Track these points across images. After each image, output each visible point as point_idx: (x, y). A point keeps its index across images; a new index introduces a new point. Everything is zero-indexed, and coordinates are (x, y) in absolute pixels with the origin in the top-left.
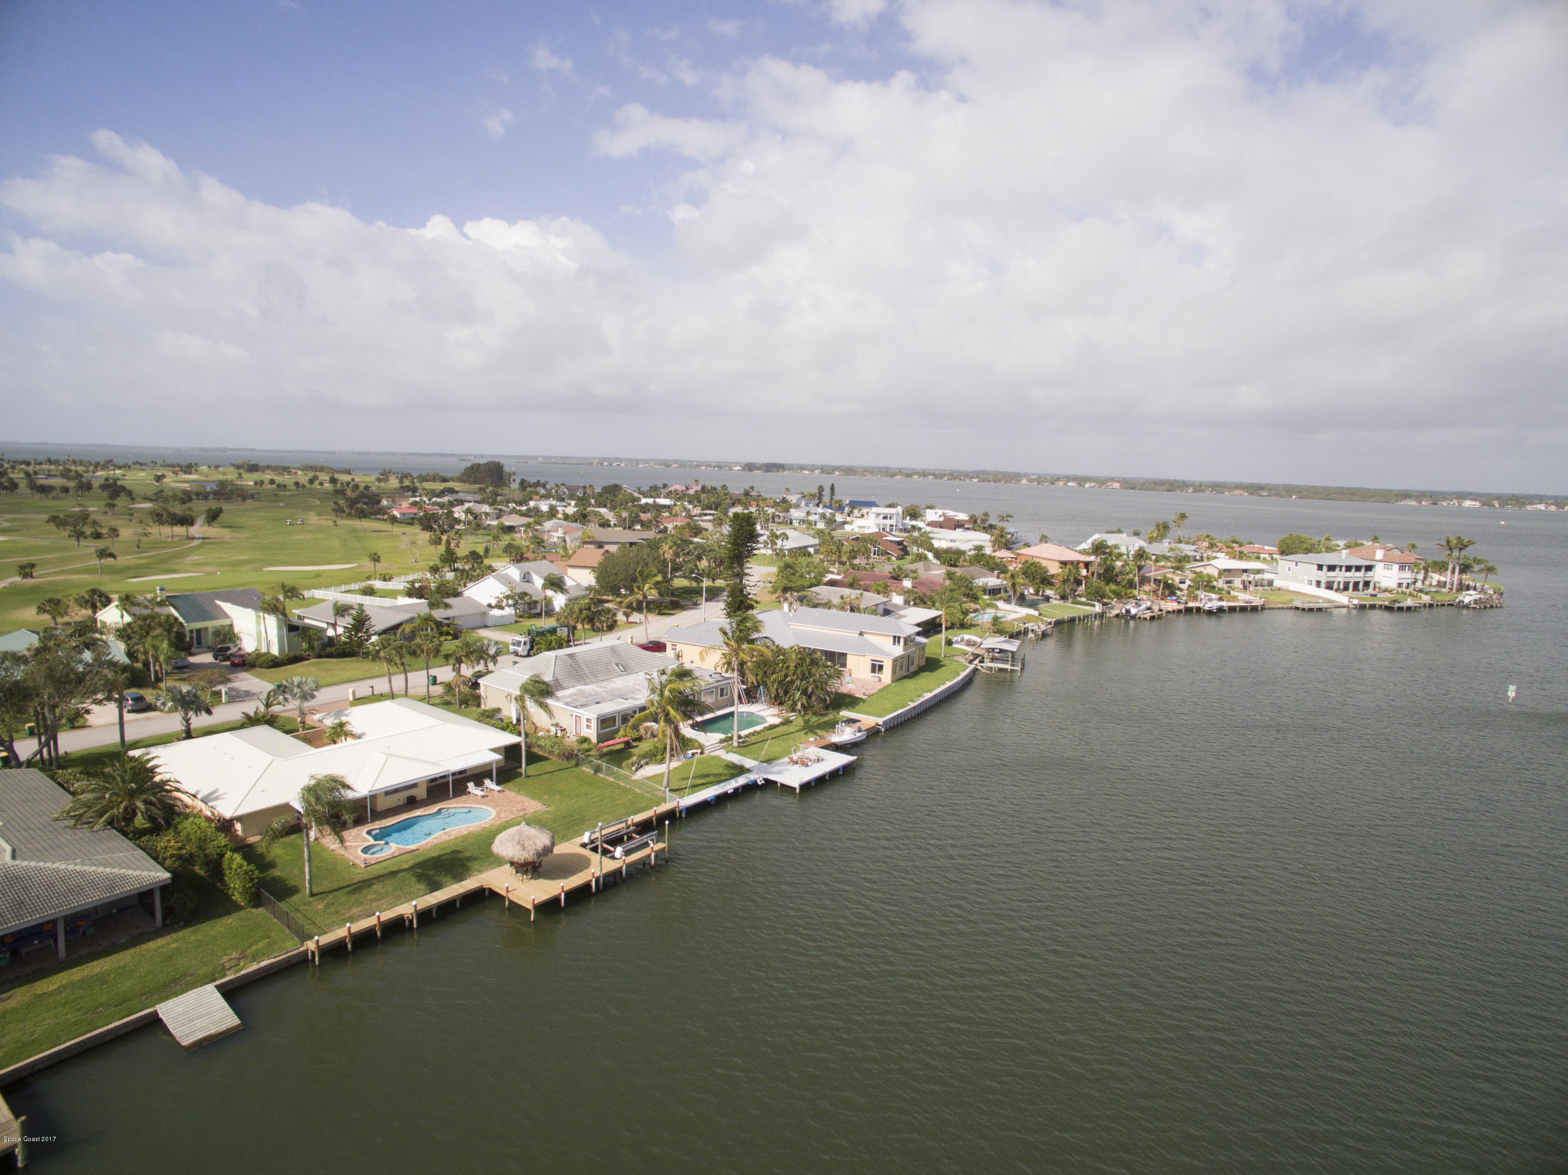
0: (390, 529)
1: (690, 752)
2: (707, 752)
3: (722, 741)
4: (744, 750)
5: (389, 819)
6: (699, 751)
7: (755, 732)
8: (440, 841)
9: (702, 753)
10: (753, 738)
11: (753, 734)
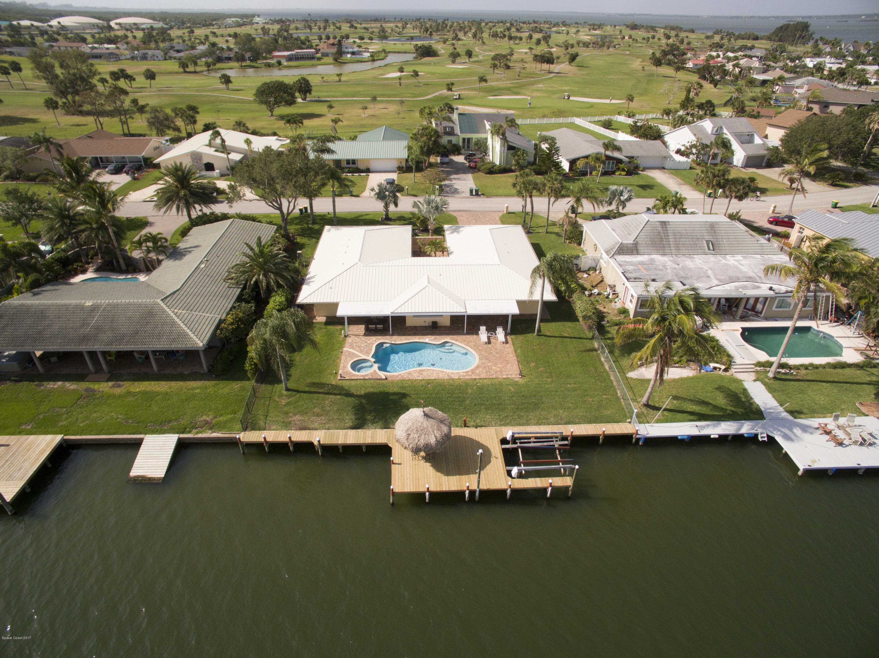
0: (673, 75)
1: (712, 365)
2: (733, 370)
3: (759, 364)
4: (777, 383)
5: (403, 337)
6: (723, 367)
7: (811, 365)
8: (411, 377)
9: (726, 370)
10: (803, 372)
11: (806, 367)
